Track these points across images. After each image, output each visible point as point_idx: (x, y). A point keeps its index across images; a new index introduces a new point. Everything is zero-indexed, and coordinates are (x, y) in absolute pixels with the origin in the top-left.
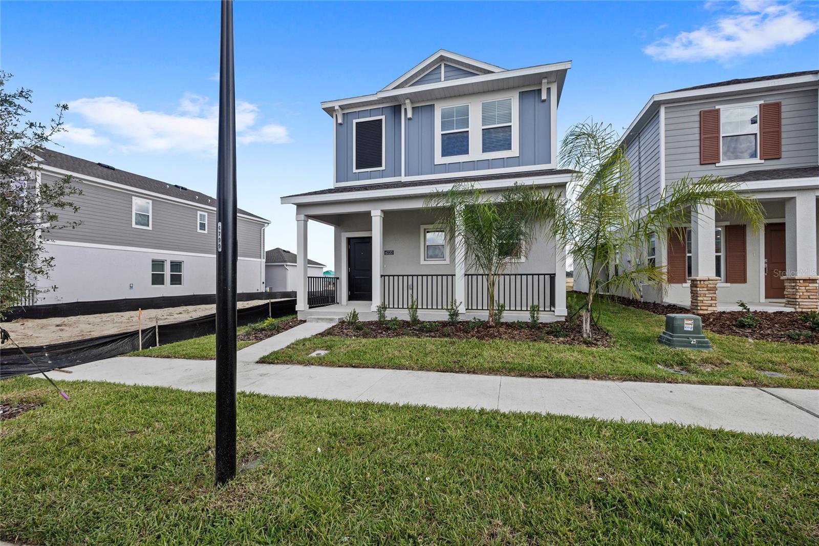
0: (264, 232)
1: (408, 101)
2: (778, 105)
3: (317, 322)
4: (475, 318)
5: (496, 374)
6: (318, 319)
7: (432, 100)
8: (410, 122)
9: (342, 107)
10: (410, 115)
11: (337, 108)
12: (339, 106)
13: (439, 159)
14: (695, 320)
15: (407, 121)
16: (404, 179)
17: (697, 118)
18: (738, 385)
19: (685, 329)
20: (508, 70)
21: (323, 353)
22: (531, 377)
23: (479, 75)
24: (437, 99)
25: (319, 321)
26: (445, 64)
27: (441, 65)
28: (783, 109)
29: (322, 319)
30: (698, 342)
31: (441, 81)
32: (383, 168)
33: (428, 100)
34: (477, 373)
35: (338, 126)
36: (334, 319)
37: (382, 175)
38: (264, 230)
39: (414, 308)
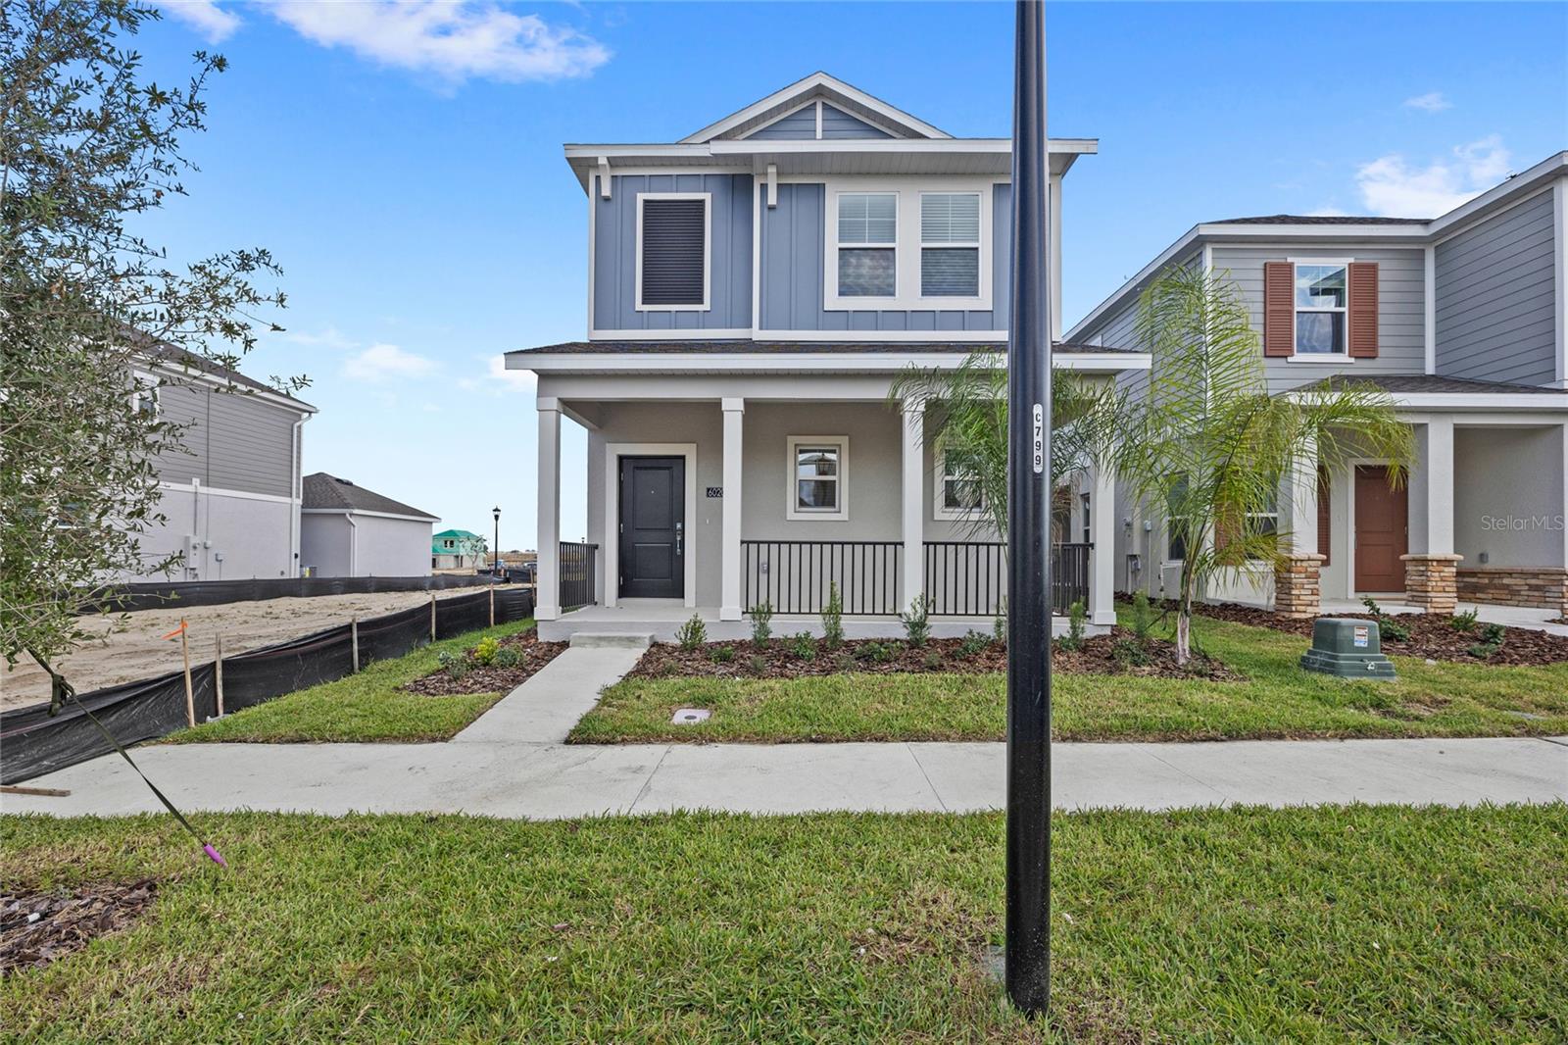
0: (299, 432)
1: (772, 170)
2: (1374, 267)
3: (598, 646)
4: (971, 632)
5: (1118, 740)
6: (600, 638)
7: (820, 174)
8: (772, 213)
9: (613, 162)
10: (772, 200)
11: (603, 161)
12: (608, 158)
13: (833, 300)
14: (1370, 628)
15: (766, 210)
16: (757, 334)
17: (1260, 276)
18: (1508, 735)
19: (1356, 644)
20: (954, 138)
21: (701, 715)
22: (1185, 741)
23: (891, 137)
24: (831, 174)
26: (823, 103)
27: (815, 104)
28: (1381, 275)
29: (609, 640)
30: (1379, 667)
31: (815, 139)
32: (706, 306)
33: (812, 174)
34: (1081, 741)
35: (602, 203)
36: (639, 638)
37: (702, 320)
38: (299, 427)
39: (834, 612)
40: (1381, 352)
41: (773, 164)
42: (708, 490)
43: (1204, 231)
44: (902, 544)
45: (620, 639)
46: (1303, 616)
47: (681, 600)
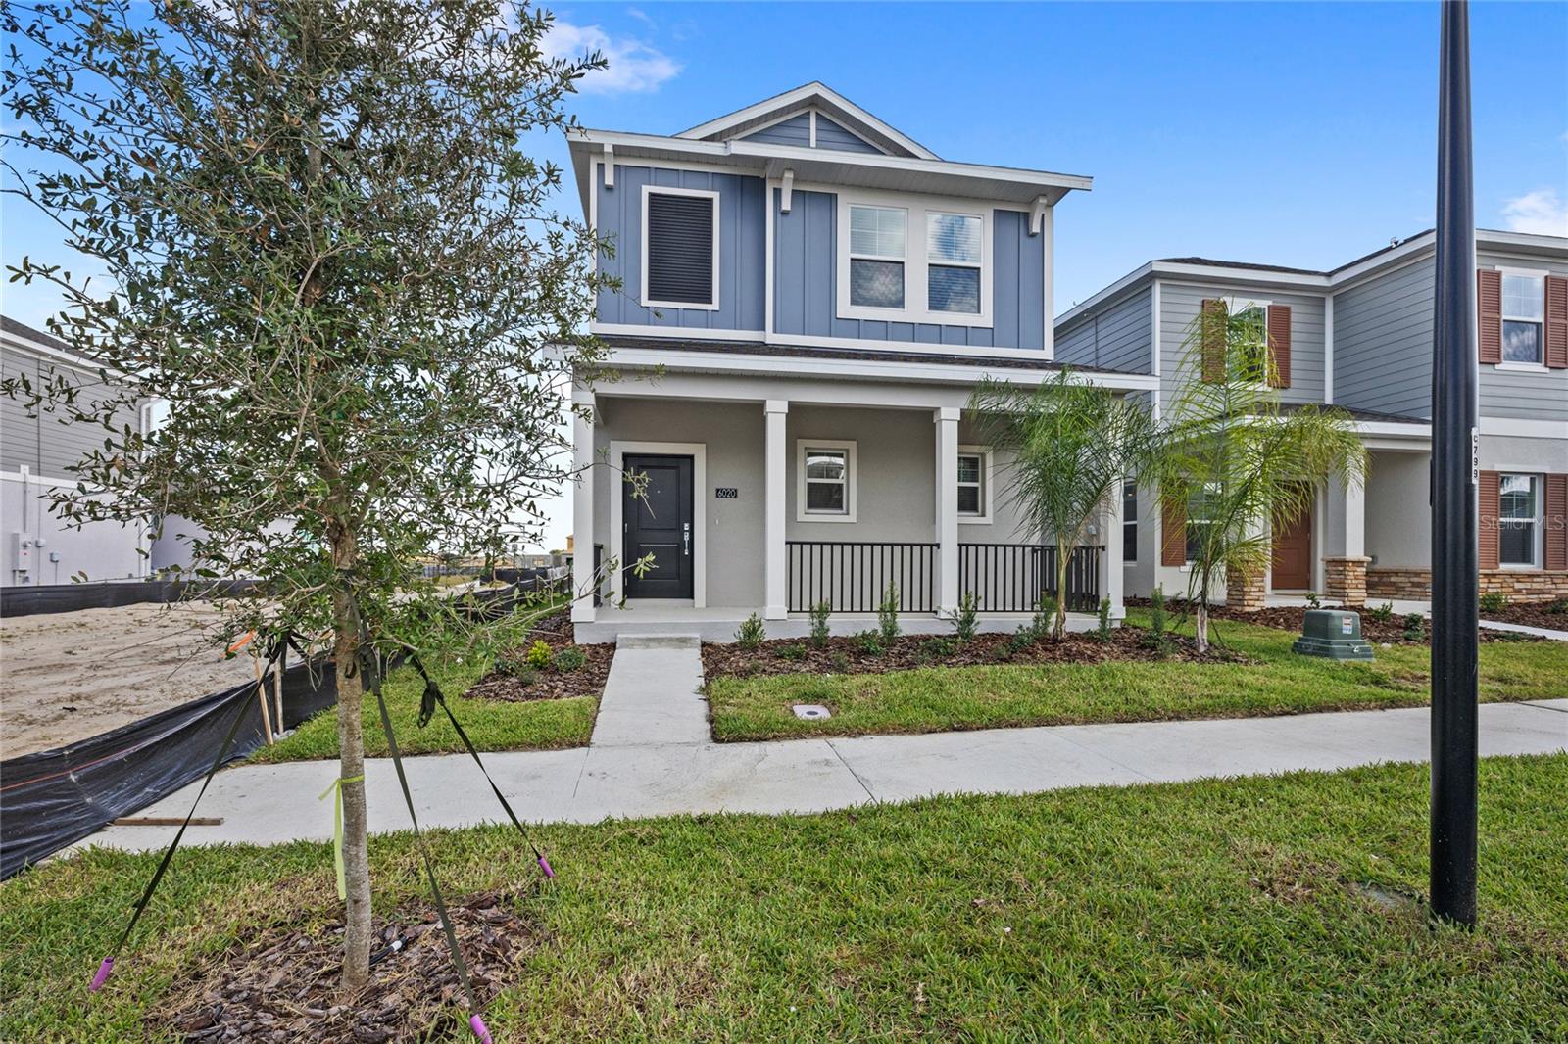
2: (1287, 310)
3: (648, 647)
4: (1021, 627)
5: (1214, 718)
6: (649, 640)
7: (833, 184)
8: (785, 219)
9: (619, 151)
10: (786, 205)
11: (608, 149)
12: (614, 146)
13: (845, 309)
14: (1354, 617)
15: (779, 215)
16: (771, 337)
17: (1198, 310)
19: (1344, 632)
20: (943, 161)
22: (1266, 716)
23: (884, 154)
24: (842, 185)
25: (652, 644)
26: (817, 113)
27: (809, 113)
28: (1293, 317)
29: (659, 641)
30: (1362, 650)
31: (809, 147)
32: (715, 306)
33: (824, 183)
35: (604, 194)
36: (690, 638)
37: (709, 319)
39: (889, 610)
40: (1293, 383)
41: (790, 170)
42: (718, 490)
43: (1158, 267)
44: (938, 545)
45: (671, 639)
46: (1252, 609)
47: (689, 601)
